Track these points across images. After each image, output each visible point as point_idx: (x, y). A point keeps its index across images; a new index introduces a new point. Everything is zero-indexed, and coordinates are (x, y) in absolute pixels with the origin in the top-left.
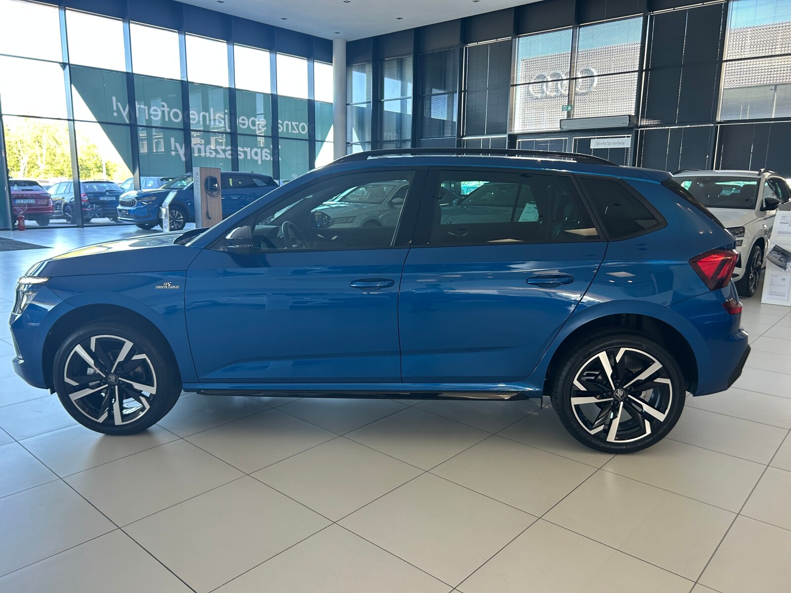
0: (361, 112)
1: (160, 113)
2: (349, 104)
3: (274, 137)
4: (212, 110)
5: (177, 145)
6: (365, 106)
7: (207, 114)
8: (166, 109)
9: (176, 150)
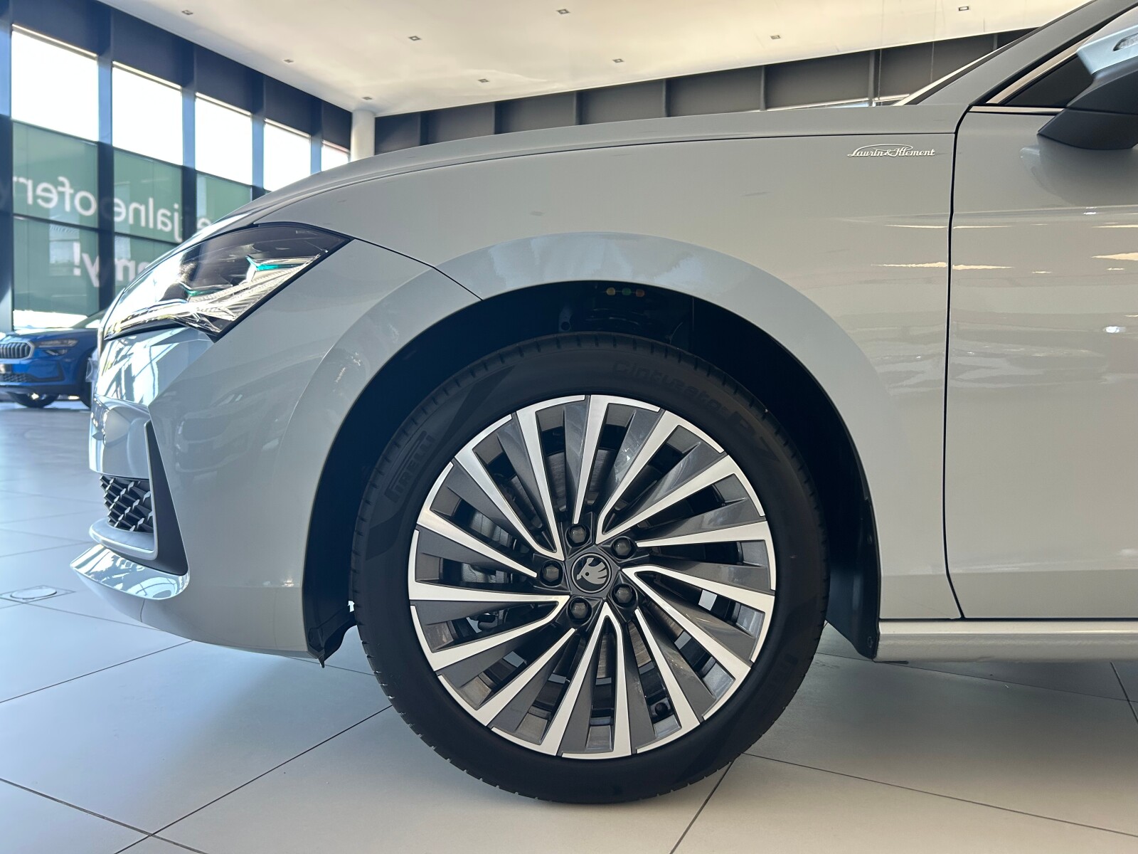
1: (54, 197)
4: (151, 201)
5: (86, 258)
7: (142, 208)
8: (68, 190)
9: (82, 265)
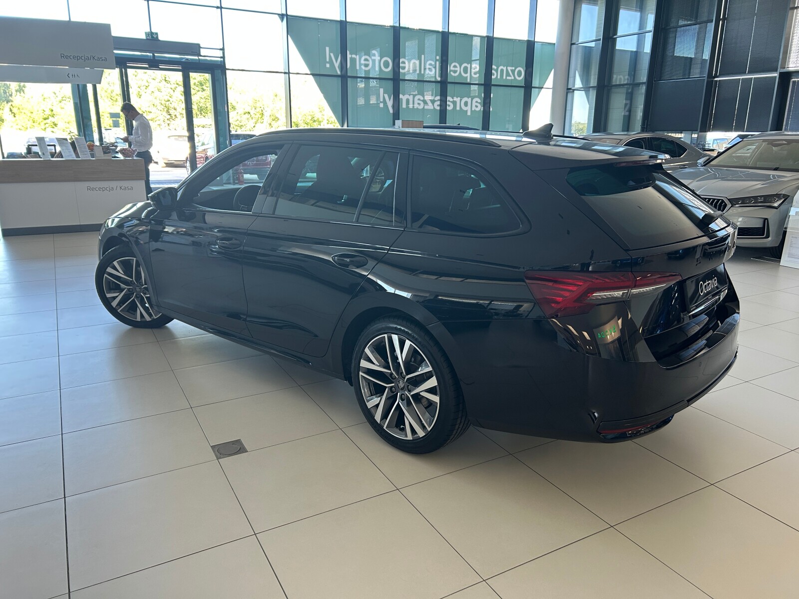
0: (588, 51)
1: (370, 63)
2: (574, 44)
3: (487, 85)
4: (423, 57)
5: (386, 96)
6: (593, 44)
7: (418, 62)
8: (377, 58)
9: (384, 101)
